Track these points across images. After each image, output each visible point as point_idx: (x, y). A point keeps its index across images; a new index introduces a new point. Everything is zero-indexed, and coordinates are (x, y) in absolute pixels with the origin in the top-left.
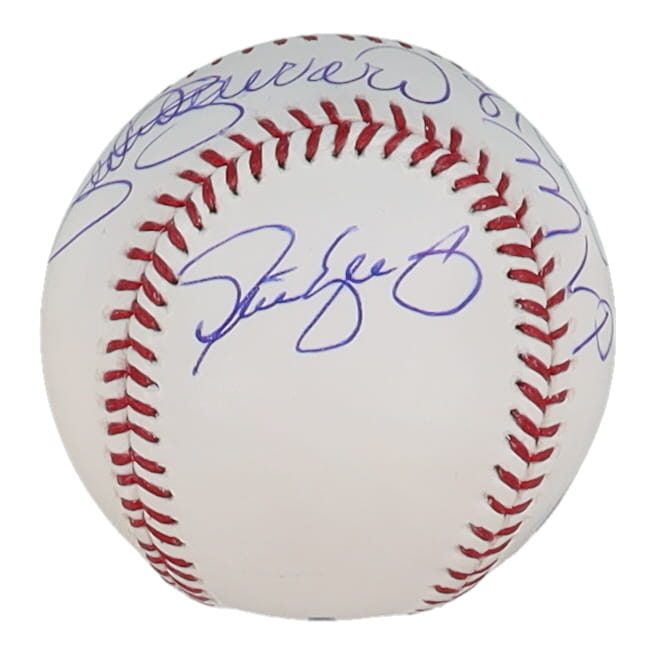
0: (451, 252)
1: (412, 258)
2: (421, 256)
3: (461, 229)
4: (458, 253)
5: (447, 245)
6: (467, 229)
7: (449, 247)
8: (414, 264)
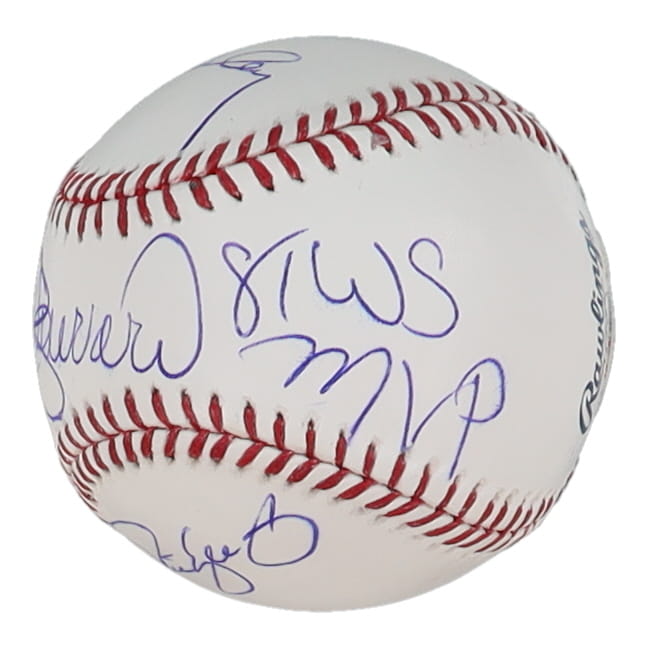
0: (272, 521)
1: (245, 538)
2: (251, 534)
3: (267, 499)
4: (278, 518)
5: (265, 517)
6: (273, 497)
7: (267, 518)
8: (251, 542)
